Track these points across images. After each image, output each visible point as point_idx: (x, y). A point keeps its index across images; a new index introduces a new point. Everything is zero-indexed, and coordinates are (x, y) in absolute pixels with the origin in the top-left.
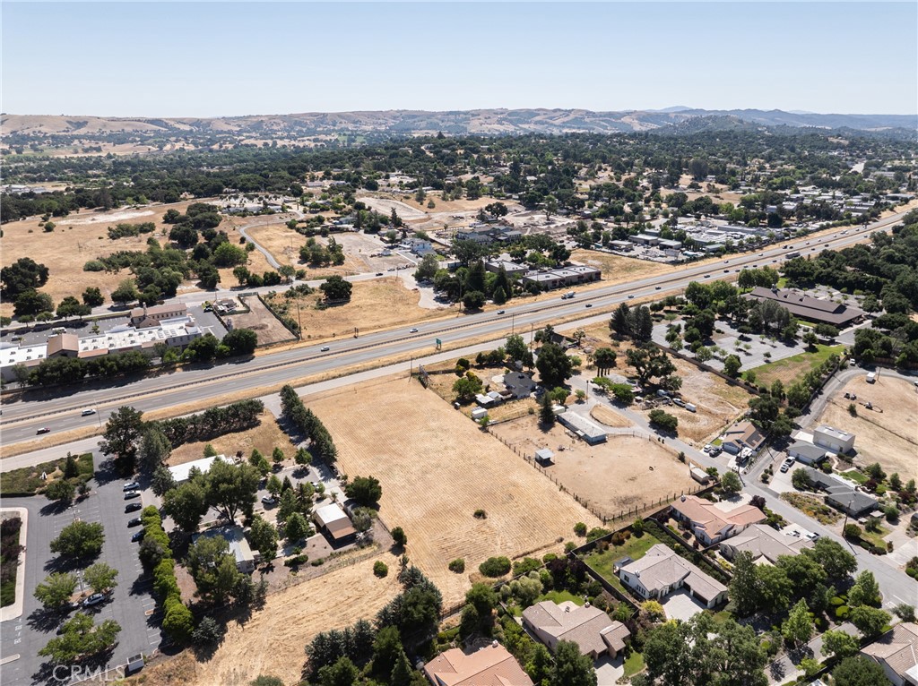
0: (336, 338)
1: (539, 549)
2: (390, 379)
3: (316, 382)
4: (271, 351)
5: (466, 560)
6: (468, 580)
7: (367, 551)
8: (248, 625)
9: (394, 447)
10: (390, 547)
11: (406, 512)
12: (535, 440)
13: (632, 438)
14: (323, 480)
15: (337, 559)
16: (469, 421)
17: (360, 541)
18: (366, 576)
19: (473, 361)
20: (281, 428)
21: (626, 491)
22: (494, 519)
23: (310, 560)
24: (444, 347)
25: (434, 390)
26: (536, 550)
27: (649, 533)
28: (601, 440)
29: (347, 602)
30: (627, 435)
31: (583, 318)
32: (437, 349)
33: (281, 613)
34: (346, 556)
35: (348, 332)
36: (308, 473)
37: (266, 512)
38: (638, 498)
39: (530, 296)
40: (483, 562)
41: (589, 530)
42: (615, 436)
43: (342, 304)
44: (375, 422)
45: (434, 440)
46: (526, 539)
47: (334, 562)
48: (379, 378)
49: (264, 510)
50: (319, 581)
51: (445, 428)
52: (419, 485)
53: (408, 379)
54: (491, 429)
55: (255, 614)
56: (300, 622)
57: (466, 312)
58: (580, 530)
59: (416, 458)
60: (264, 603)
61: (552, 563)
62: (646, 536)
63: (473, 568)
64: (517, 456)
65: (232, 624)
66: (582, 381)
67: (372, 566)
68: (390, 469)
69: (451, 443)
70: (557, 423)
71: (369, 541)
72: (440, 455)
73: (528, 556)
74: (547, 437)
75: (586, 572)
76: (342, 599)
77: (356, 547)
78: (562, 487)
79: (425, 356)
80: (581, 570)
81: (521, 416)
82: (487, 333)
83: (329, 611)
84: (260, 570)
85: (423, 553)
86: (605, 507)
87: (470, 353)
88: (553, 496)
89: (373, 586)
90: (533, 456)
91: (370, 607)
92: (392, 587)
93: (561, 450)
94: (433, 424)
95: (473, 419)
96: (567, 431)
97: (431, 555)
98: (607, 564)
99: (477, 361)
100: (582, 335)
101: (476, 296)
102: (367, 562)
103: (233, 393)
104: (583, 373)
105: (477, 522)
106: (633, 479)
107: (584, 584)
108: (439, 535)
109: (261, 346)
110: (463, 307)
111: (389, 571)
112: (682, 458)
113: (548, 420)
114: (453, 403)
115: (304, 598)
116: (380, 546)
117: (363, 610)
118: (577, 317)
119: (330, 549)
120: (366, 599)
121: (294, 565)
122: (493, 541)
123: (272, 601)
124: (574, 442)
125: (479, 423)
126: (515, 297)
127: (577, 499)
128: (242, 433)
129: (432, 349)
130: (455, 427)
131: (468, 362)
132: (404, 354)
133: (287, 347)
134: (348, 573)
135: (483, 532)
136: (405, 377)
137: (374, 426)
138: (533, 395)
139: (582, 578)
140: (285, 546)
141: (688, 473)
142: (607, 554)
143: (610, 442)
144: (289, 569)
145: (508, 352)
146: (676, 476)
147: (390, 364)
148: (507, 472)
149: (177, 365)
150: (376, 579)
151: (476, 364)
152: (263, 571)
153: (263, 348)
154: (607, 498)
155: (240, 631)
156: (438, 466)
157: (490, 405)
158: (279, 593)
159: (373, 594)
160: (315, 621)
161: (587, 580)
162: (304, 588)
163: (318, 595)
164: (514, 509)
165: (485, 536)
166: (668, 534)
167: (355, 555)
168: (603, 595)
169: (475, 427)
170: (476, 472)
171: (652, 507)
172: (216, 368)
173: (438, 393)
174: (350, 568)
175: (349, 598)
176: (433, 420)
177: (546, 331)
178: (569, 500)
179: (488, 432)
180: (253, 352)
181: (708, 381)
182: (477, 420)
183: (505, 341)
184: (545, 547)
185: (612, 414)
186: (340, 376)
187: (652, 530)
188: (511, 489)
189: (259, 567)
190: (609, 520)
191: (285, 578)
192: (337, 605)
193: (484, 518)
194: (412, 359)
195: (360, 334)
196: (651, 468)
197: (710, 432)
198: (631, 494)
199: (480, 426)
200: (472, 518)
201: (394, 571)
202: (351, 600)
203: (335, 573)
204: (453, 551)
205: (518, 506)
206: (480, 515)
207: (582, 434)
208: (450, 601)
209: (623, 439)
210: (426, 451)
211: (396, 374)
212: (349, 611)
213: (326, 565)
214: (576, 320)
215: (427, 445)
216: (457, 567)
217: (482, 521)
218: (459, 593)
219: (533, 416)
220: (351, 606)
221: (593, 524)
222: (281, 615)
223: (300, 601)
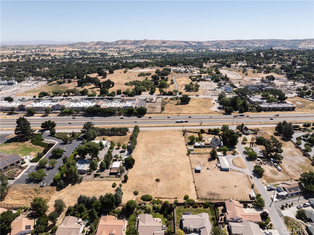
7: (117, 179)
8: (73, 186)
14: (126, 155)
15: (107, 178)
17: (117, 175)
18: (109, 185)
23: (100, 176)
29: (99, 191)
34: (110, 178)
36: (124, 152)
50: (97, 182)
55: (77, 185)
60: (80, 182)
65: (70, 185)
67: (113, 183)
71: (119, 176)
76: (99, 189)
77: (115, 177)
83: (93, 191)
85: (130, 185)
89: (109, 189)
92: (113, 191)
97: (132, 187)
108: (140, 182)
111: (116, 187)
115: (91, 185)
116: (121, 179)
119: (108, 175)
120: (104, 192)
121: (96, 176)
123: (83, 183)
128: (119, 136)
134: (106, 183)
140: (98, 170)
144: (94, 176)
149: (123, 114)
150: (111, 187)
152: (88, 174)
153: (149, 114)
155: (70, 187)
158: (86, 181)
159: (107, 191)
160: (88, 192)
162: (92, 182)
163: (94, 186)
167: (113, 179)
174: (108, 182)
175: (101, 190)
180: (145, 115)
189: (88, 173)
191: (91, 178)
192: (96, 190)
203: (103, 182)
212: (98, 193)
213: (103, 179)
222: (82, 187)
223: (89, 186)
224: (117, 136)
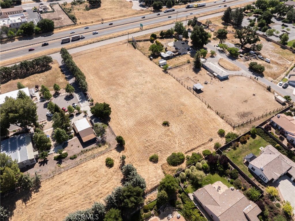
0: (93, 24)
1: (200, 146)
2: (118, 44)
3: (82, 46)
4: (62, 30)
5: (159, 154)
6: (161, 168)
7: (103, 148)
8: (29, 203)
9: (119, 82)
10: (115, 146)
11: (125, 122)
12: (192, 77)
13: (241, 77)
14: (81, 102)
15: (85, 154)
16: (157, 67)
17: (98, 142)
18: (101, 166)
19: (158, 35)
20: (62, 71)
21: (244, 108)
22: (174, 127)
23: (69, 156)
24: (144, 28)
25: (140, 50)
26: (198, 147)
27: (259, 135)
28: (226, 78)
29: (89, 185)
30: (238, 75)
31: (208, 15)
32: (141, 29)
33: (50, 193)
34: (90, 152)
35: (99, 21)
36: (73, 97)
37: (48, 122)
38: (250, 113)
39: (183, 4)
40: (169, 155)
41: (226, 134)
42: (233, 76)
43: (97, 8)
44: (109, 67)
45: (140, 77)
46: (192, 139)
47: (83, 157)
48: (112, 44)
49: (47, 121)
50: (74, 170)
51: (146, 71)
52: (132, 104)
53: (127, 44)
54: (169, 71)
55: (34, 195)
56: (61, 199)
57: (154, 12)
58: (221, 134)
59: (130, 88)
60: (39, 187)
61: (208, 156)
62: (258, 137)
63: (163, 160)
64: (184, 87)
65: (19, 202)
66: (212, 46)
67: (105, 160)
68: (117, 95)
69: (149, 79)
70: (202, 68)
71: (104, 142)
72: (143, 86)
73: (194, 151)
74: (198, 76)
75: (229, 163)
76: (87, 183)
77: (96, 146)
78: (209, 106)
79: (135, 32)
80: (225, 162)
81: (184, 64)
82: (164, 21)
83: (79, 191)
84: (39, 163)
85: (134, 150)
86: (233, 118)
87: (157, 31)
88: (205, 111)
90: (192, 87)
91: (103, 188)
92: (116, 174)
93: (206, 83)
94: (139, 69)
95: (160, 66)
96: (208, 73)
97: (139, 151)
98: (239, 157)
99: (161, 35)
100: (210, 22)
101: (159, 4)
102: (102, 157)
103: (41, 52)
104: (212, 41)
105: (164, 129)
106: (246, 101)
107: (228, 171)
108: (144, 138)
109: (57, 28)
110: (153, 9)
111: (115, 163)
112: (269, 89)
113: (198, 67)
114: (149, 57)
115: (64, 182)
116: (110, 145)
117: (99, 191)
118: (205, 14)
119: (81, 148)
120: (100, 183)
121: (60, 159)
122: (174, 141)
123: (45, 186)
124: (212, 79)
125: (163, 68)
126: (176, 5)
127: (217, 114)
128: (41, 74)
129: (138, 29)
130: (151, 70)
131: (156, 35)
132: (125, 31)
133: (70, 28)
134: (91, 164)
135: (168, 135)
136: (125, 43)
137: (109, 70)
138: (188, 53)
139: (226, 167)
140: (56, 146)
141: (274, 98)
142: (238, 149)
143: (231, 79)
144: (56, 162)
145: (175, 30)
146: (268, 100)
147: (118, 37)
148: (179, 97)
149: (16, 37)
150: (107, 169)
151: (160, 37)
152: (42, 163)
153: (58, 29)
154: (234, 113)
155: (24, 207)
156: (142, 93)
157: (168, 58)
158: (49, 179)
159: (105, 179)
160: (70, 199)
161: (229, 168)
162: (64, 176)
163: (72, 181)
164: (184, 120)
165: (169, 138)
166: (271, 137)
167: (96, 151)
168: (239, 178)
169: (161, 70)
170: (162, 96)
171: (259, 119)
172: (35, 39)
173: (141, 52)
174: (92, 161)
175: (91, 182)
176: (139, 66)
177: (194, 20)
178: (213, 114)
179: (167, 73)
180: (53, 31)
181: (272, 46)
182: (162, 66)
183: (174, 25)
184: (203, 144)
185: (229, 63)
186: (93, 42)
187: (261, 134)
188: (182, 107)
189: (39, 160)
190: (236, 127)
191: (53, 168)
192: (83, 187)
193: (168, 126)
194: (129, 34)
195: (104, 22)
196: (254, 95)
197: (280, 74)
198: (246, 111)
199: (163, 70)
200: (162, 126)
201: (117, 163)
202: (92, 183)
203: (83, 165)
204: (151, 148)
205: (186, 118)
206: (166, 124)
207: (216, 75)
208: (150, 183)
209: (237, 77)
210: (136, 84)
211: (121, 42)
212: (90, 191)
213: (78, 159)
214: (205, 16)
215: (136, 80)
216: (154, 160)
217: (167, 128)
218: (156, 177)
219: (190, 64)
220: (92, 188)
221: (228, 130)
222: (50, 195)
223: (62, 185)
224: (37, 74)
